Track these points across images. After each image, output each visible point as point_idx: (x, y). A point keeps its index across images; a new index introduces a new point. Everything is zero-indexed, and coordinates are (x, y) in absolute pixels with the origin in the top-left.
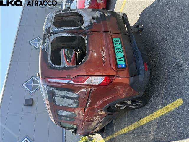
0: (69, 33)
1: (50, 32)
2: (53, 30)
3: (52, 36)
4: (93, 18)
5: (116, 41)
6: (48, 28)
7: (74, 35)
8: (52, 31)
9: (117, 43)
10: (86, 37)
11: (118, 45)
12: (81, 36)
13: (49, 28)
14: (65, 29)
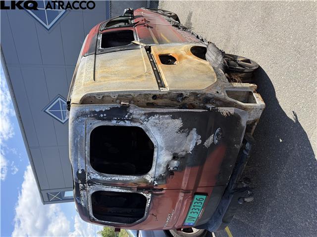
0: (122, 187)
1: (87, 179)
2: (92, 177)
3: (91, 186)
4: (175, 157)
5: (199, 200)
6: (80, 172)
7: (129, 191)
8: (89, 177)
9: (199, 201)
10: (150, 195)
11: (200, 204)
12: (142, 193)
13: (83, 172)
14: (114, 178)
